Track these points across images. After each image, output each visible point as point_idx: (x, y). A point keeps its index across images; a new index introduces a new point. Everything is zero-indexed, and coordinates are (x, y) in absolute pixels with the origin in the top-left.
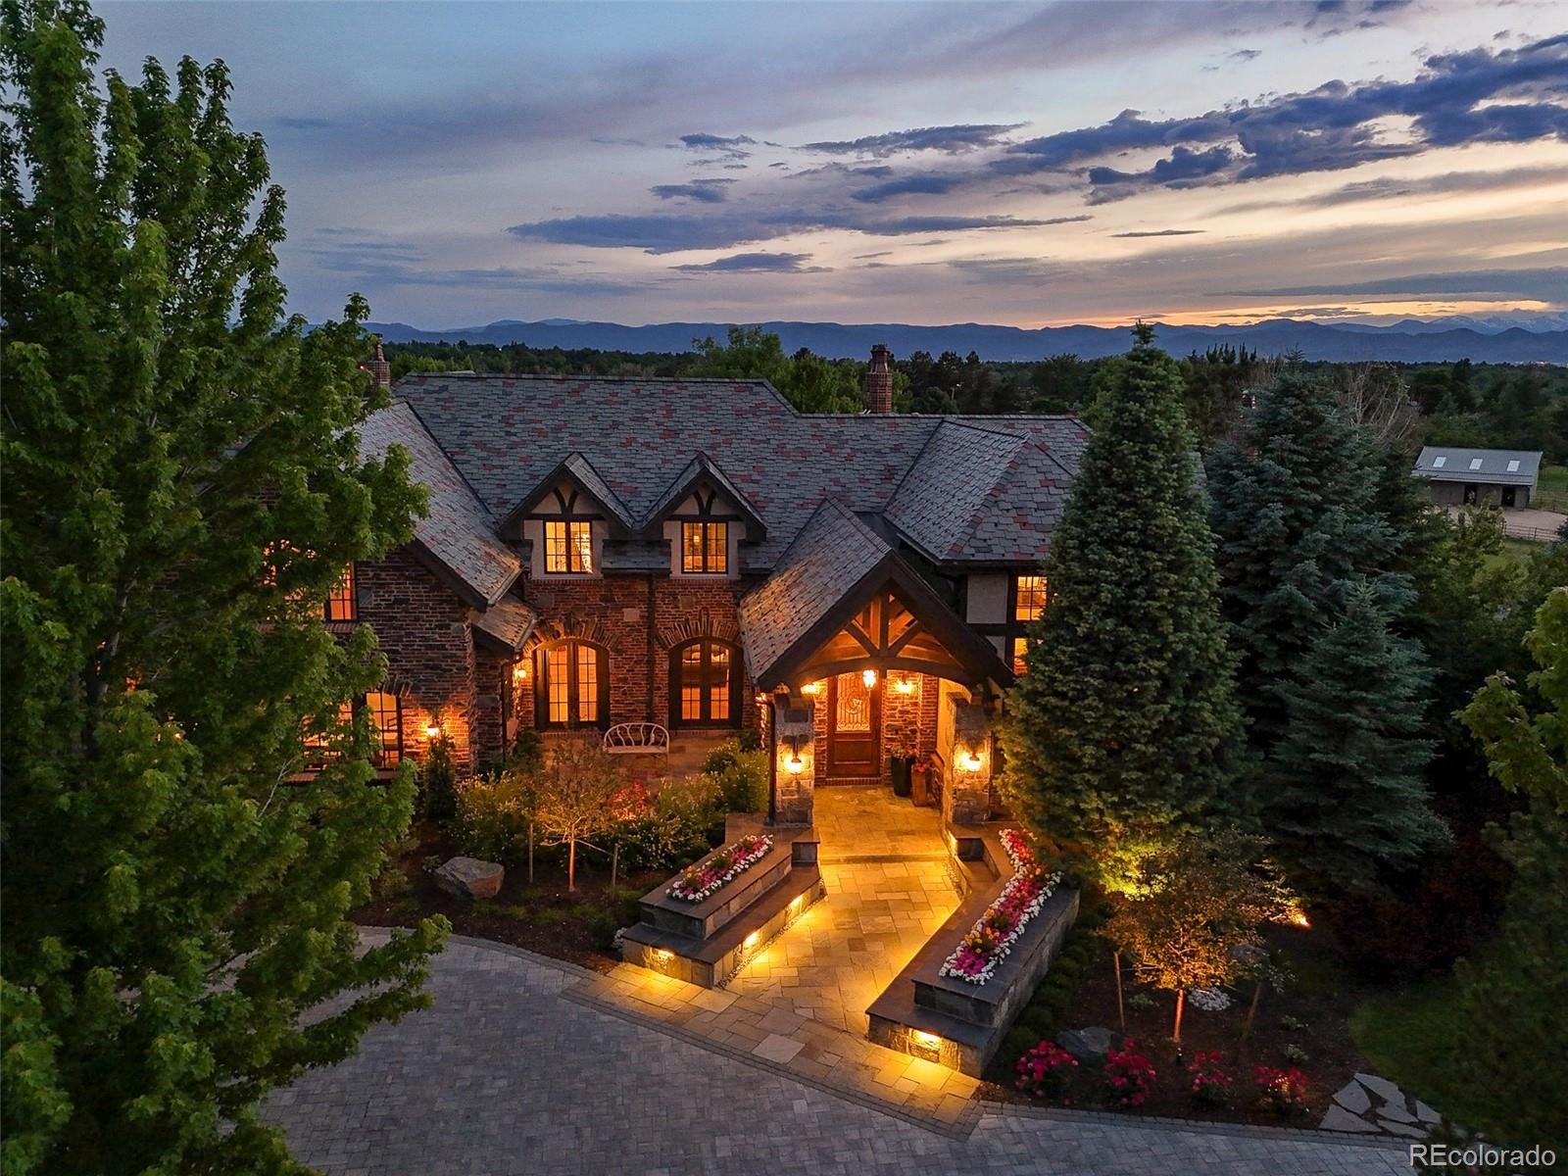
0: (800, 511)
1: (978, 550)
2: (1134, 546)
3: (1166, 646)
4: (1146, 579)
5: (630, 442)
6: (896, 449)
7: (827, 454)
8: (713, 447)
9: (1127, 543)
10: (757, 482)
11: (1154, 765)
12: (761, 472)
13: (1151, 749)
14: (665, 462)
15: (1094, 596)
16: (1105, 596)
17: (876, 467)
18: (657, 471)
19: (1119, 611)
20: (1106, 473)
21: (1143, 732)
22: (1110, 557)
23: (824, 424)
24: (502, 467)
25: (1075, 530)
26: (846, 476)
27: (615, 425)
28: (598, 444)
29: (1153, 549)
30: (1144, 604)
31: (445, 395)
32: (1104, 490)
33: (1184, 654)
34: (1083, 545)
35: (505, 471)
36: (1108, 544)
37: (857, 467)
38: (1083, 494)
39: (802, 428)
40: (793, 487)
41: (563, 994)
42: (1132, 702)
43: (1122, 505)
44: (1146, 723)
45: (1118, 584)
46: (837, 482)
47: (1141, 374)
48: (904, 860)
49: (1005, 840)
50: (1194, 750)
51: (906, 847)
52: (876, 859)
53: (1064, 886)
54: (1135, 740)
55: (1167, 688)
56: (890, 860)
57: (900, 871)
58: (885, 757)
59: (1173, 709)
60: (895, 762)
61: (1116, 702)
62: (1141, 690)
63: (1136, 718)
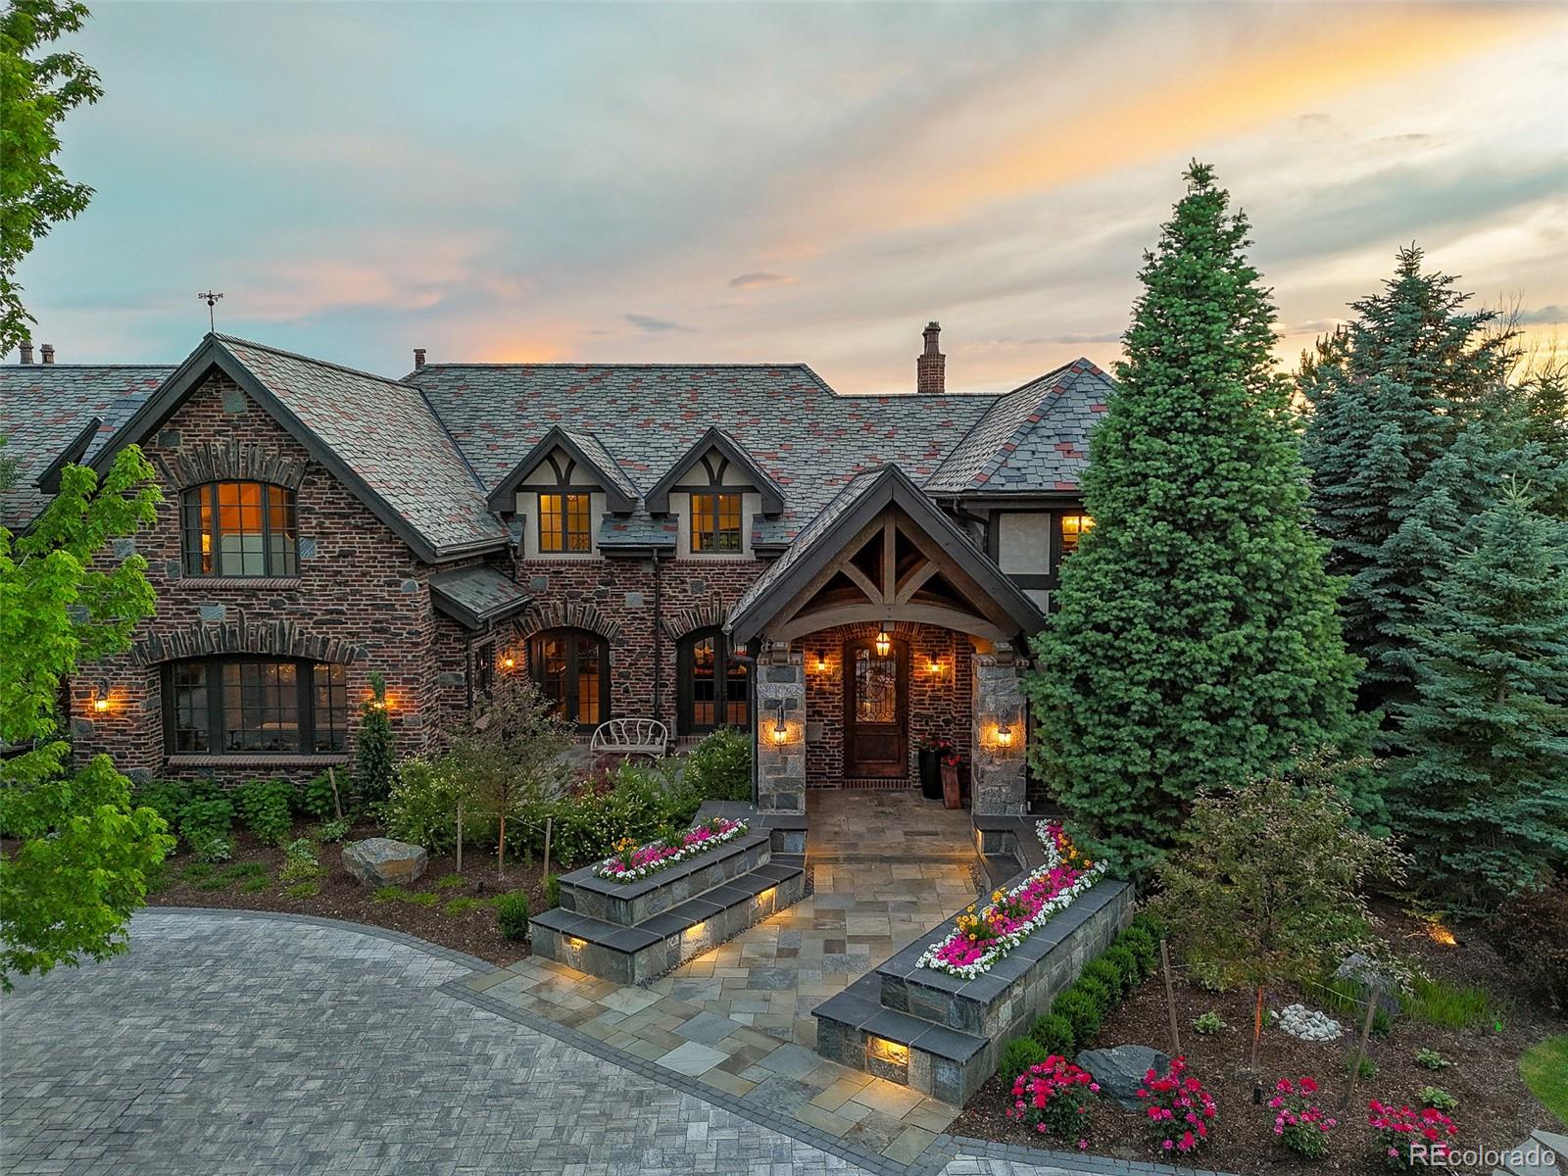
0: (830, 487)
1: (1009, 480)
2: (1193, 432)
3: (1238, 558)
4: (1209, 473)
5: (647, 422)
6: (945, 425)
7: (866, 432)
8: (738, 426)
9: (1183, 429)
10: (783, 459)
11: (1230, 713)
12: (789, 449)
13: (1222, 690)
14: (683, 441)
16: (1155, 497)
17: (919, 444)
18: (674, 449)
19: (1173, 514)
20: (1158, 345)
21: (1210, 668)
22: (1160, 446)
23: (865, 403)
24: (506, 447)
25: (1119, 421)
26: (884, 453)
27: (634, 408)
28: (613, 425)
29: (1217, 433)
30: (1208, 501)
31: (461, 383)
32: (1152, 368)
33: (1263, 569)
34: (1128, 436)
35: (510, 451)
36: (1158, 432)
37: (898, 444)
39: (839, 406)
40: (824, 464)
41: (444, 987)
42: (1194, 630)
44: (1214, 657)
45: (1171, 478)
46: (873, 459)
48: (920, 860)
49: (1042, 830)
50: (1281, 694)
51: (924, 846)
52: (884, 860)
53: (1110, 876)
54: (1199, 680)
55: (1239, 616)
56: (900, 860)
57: (911, 872)
58: (914, 753)
59: (1250, 639)
60: (923, 755)
61: (1173, 631)
62: (1206, 615)
63: (1199, 650)
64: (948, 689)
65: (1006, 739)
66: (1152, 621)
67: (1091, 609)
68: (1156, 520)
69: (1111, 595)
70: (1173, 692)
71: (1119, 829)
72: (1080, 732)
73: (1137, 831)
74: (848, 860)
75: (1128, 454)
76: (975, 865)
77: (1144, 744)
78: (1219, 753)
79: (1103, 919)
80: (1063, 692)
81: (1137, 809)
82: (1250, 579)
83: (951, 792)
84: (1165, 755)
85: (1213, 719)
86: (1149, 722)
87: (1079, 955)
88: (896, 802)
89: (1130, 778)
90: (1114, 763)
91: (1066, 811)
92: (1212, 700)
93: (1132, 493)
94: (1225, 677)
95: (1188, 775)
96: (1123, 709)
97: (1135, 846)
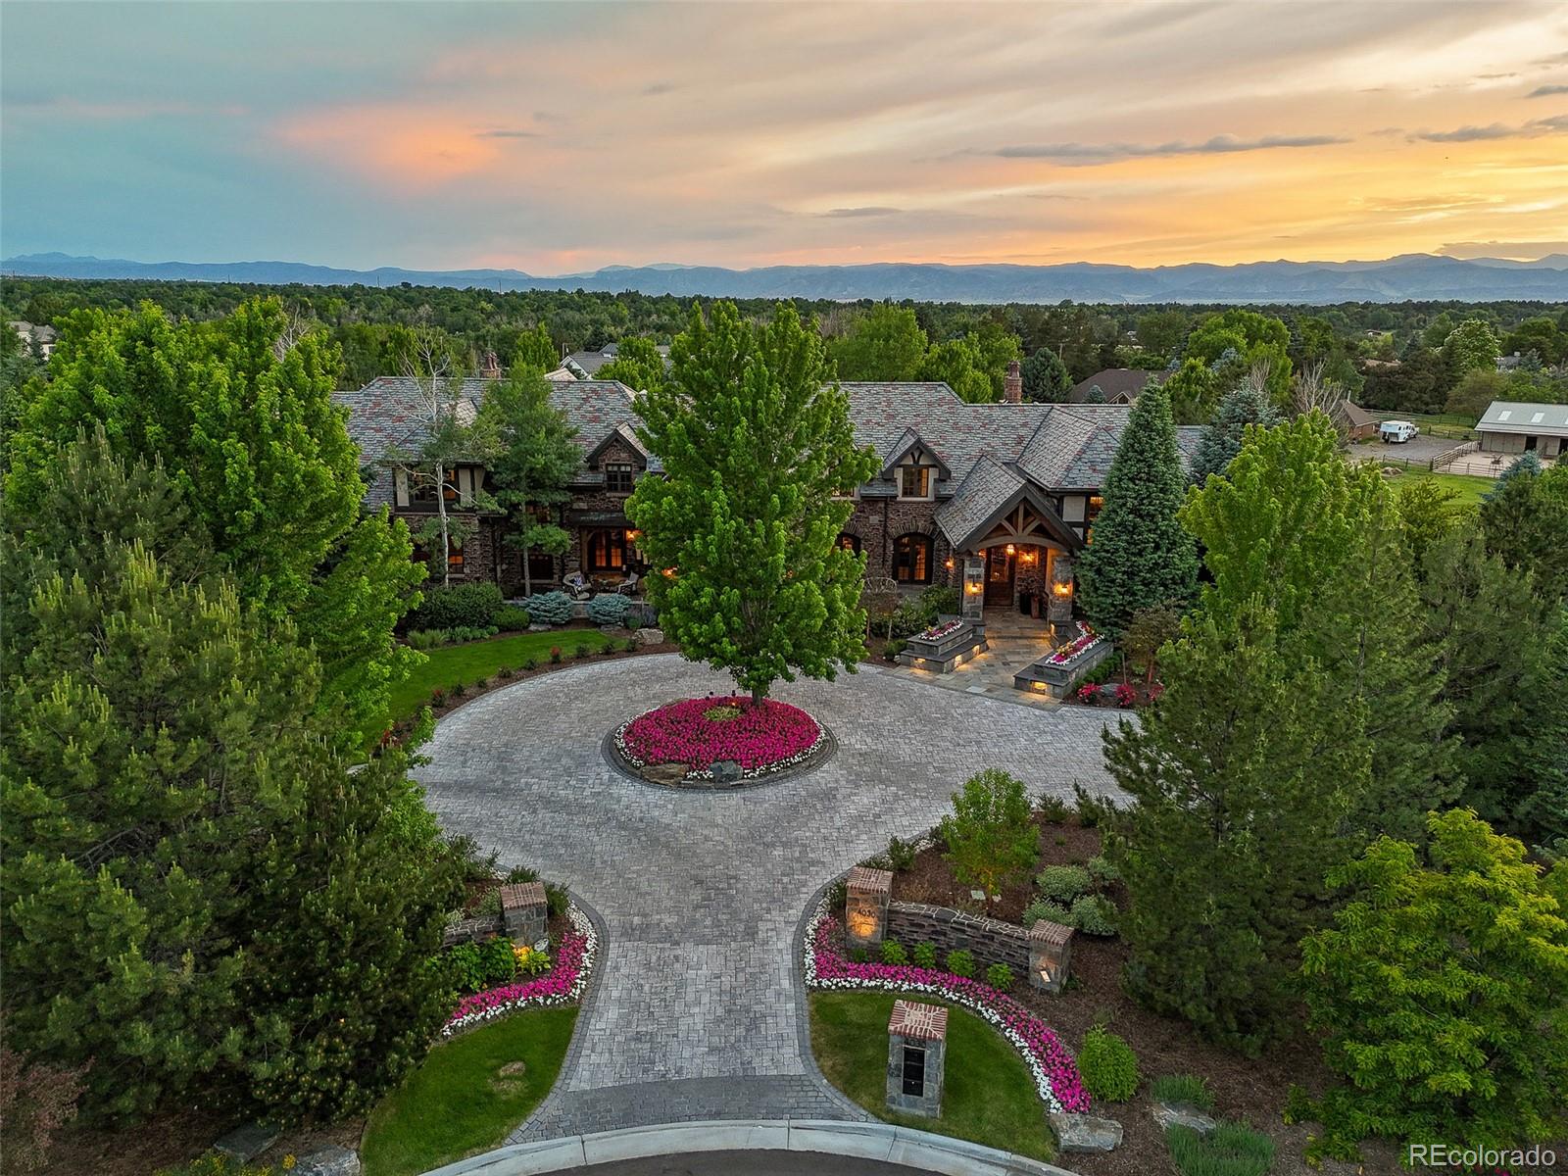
0: (969, 462)
1: (1070, 483)
2: (1144, 480)
3: (1157, 528)
4: (1148, 497)
5: (869, 421)
6: (1025, 425)
7: (983, 428)
9: (1140, 479)
10: (943, 445)
11: (1151, 583)
12: (945, 439)
13: (1148, 575)
14: (889, 434)
15: (1124, 504)
16: (1129, 505)
17: (1012, 436)
18: (886, 439)
19: (1134, 511)
20: (1132, 446)
21: (1145, 567)
22: (1131, 485)
23: (981, 410)
25: (1117, 473)
26: (996, 442)
29: (1152, 482)
30: (1148, 508)
32: (1130, 454)
33: (1167, 532)
34: (1120, 480)
36: (1132, 480)
37: (1001, 436)
38: (1122, 456)
39: (967, 412)
40: (964, 448)
42: (1140, 554)
43: (1139, 461)
44: (1147, 563)
45: (1135, 498)
46: (989, 445)
47: (1150, 399)
48: (1027, 638)
49: (1079, 625)
50: (1169, 577)
51: (1028, 633)
52: (1013, 638)
53: (1105, 640)
54: (1141, 571)
55: (1157, 547)
56: (1020, 638)
57: (1025, 642)
58: (1017, 595)
59: (1160, 557)
60: (1022, 596)
61: (1133, 554)
62: (1145, 548)
63: (1142, 561)
64: (1034, 567)
65: (1065, 591)
66: (1125, 549)
67: (1103, 544)
68: (1129, 513)
69: (1111, 540)
70: (1131, 575)
71: (1109, 624)
72: (1096, 589)
73: (1116, 624)
74: (999, 638)
75: (1119, 487)
76: (1051, 639)
77: (1120, 593)
78: (1146, 597)
79: (1103, 653)
80: (1091, 574)
81: (1116, 617)
82: (1161, 536)
83: (1035, 612)
84: (1128, 598)
85: (1145, 585)
86: (1122, 586)
87: (1095, 663)
88: (1009, 616)
89: (1115, 606)
90: (1109, 601)
91: (1089, 618)
92: (1145, 578)
93: (1121, 501)
94: (1151, 570)
95: (1135, 605)
96: (1113, 581)
97: (1115, 630)
